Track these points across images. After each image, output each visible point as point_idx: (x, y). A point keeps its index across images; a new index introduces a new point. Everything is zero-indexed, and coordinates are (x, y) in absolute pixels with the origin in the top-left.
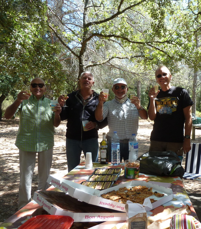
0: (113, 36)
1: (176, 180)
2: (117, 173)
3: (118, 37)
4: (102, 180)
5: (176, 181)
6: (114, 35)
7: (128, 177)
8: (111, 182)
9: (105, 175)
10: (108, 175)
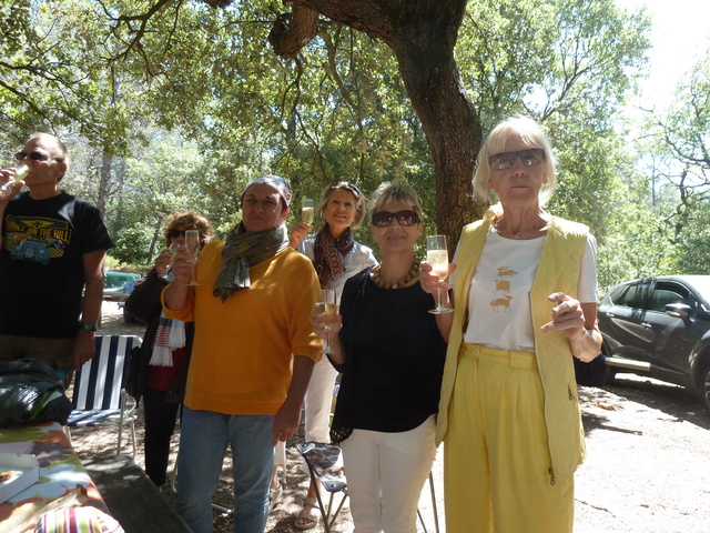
1: (49, 432)
5: (47, 433)
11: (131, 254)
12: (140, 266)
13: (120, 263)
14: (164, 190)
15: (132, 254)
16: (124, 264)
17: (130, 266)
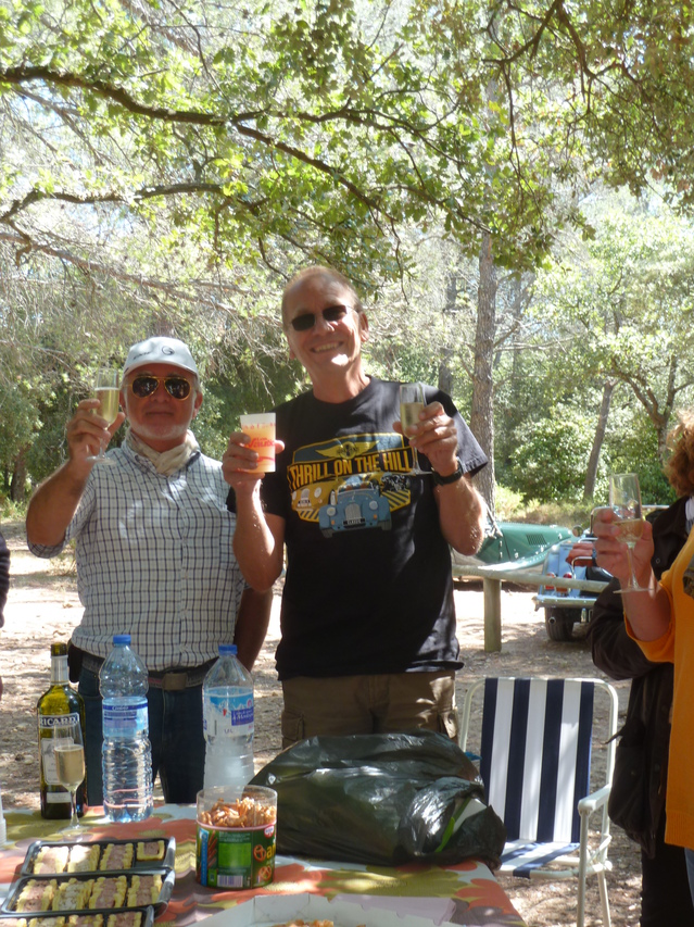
0: (41, 73)
1: (473, 881)
2: (156, 864)
3: (69, 79)
4: (86, 905)
5: (471, 885)
6: (46, 68)
7: (220, 880)
8: (139, 915)
9: (94, 876)
10: (112, 875)
11: (547, 480)
12: (570, 508)
13: (526, 501)
14: (616, 321)
15: (551, 479)
16: (534, 504)
17: (545, 508)
